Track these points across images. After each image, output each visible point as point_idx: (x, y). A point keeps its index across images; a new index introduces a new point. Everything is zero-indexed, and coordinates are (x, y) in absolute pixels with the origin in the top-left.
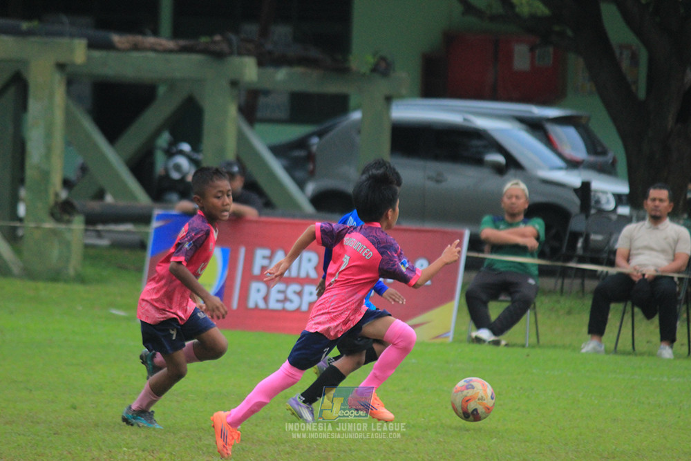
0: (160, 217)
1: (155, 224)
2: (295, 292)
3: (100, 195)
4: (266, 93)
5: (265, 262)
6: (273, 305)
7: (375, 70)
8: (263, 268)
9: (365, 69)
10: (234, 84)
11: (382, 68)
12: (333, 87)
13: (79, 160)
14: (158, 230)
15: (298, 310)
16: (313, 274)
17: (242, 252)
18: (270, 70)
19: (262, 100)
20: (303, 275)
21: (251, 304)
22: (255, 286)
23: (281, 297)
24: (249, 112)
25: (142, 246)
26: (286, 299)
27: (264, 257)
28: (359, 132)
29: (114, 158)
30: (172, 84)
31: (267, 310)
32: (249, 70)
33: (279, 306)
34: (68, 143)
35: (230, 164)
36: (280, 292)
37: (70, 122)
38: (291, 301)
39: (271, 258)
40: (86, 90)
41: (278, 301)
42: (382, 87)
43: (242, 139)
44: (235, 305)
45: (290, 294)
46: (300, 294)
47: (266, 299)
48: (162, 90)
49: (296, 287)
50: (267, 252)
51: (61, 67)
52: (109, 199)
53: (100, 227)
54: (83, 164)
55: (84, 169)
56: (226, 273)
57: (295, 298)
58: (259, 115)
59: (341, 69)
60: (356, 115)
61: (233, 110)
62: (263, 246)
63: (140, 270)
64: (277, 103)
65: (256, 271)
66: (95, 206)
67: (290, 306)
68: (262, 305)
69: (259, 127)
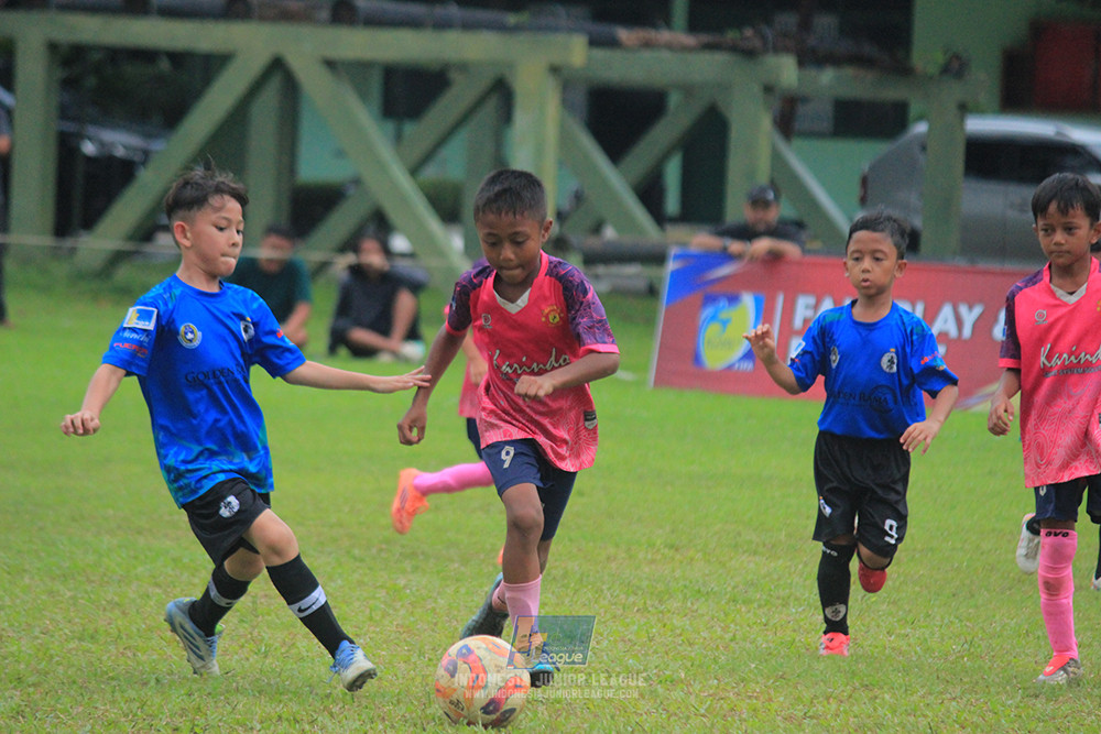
0: (677, 257)
1: (672, 266)
3: (597, 229)
4: (805, 100)
5: (809, 313)
7: (945, 70)
9: (933, 69)
10: (768, 89)
11: (955, 68)
12: (891, 92)
13: (572, 185)
14: (675, 274)
17: (780, 299)
18: (812, 72)
19: (801, 110)
24: (786, 124)
25: (652, 291)
27: (807, 306)
28: (924, 148)
29: (616, 182)
30: (688, 90)
32: (787, 71)
34: (561, 164)
35: (763, 190)
37: (565, 139)
39: (816, 306)
40: (580, 98)
42: (954, 91)
43: (777, 159)
48: (674, 100)
50: (811, 300)
51: (555, 70)
52: (610, 233)
53: (601, 269)
54: (577, 192)
55: (578, 197)
58: (798, 125)
59: (903, 70)
60: (921, 128)
61: (766, 123)
62: (805, 292)
63: (650, 321)
64: (818, 112)
65: (797, 323)
66: (593, 243)
69: (798, 143)
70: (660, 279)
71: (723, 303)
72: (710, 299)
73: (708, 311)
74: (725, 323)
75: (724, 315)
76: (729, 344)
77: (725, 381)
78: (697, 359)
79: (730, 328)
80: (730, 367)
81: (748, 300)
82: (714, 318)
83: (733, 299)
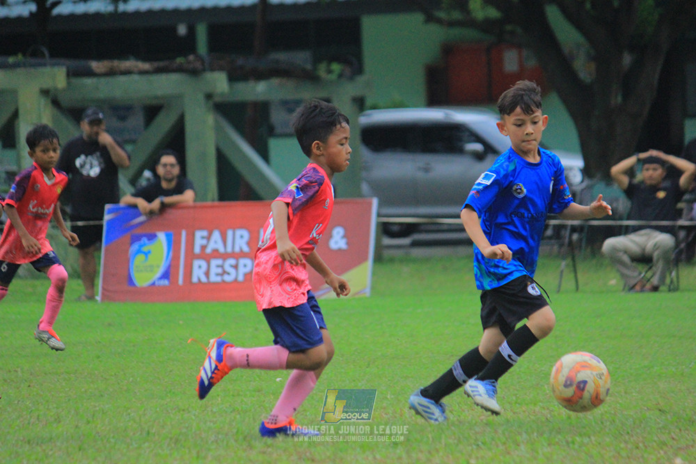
1: (108, 217)
2: (232, 266)
5: (204, 242)
6: (214, 278)
8: (203, 248)
14: (110, 222)
15: (236, 280)
16: (246, 249)
17: (184, 233)
20: (237, 249)
21: (195, 280)
22: (196, 263)
23: (220, 270)
26: (225, 272)
27: (203, 238)
31: (209, 283)
33: (218, 279)
36: (218, 266)
38: (228, 274)
39: (208, 238)
41: (217, 275)
44: (181, 282)
45: (227, 268)
46: (236, 267)
47: (207, 274)
49: (232, 262)
50: (205, 233)
51: (45, 92)
56: (171, 254)
57: (232, 271)
62: (201, 228)
65: (197, 250)
67: (228, 278)
68: (204, 279)
70: (101, 226)
71: (145, 240)
72: (136, 239)
73: (135, 247)
74: (147, 254)
75: (145, 249)
76: (151, 269)
77: (150, 294)
78: (130, 281)
79: (150, 256)
80: (153, 284)
81: (162, 236)
82: (139, 251)
83: (152, 237)
